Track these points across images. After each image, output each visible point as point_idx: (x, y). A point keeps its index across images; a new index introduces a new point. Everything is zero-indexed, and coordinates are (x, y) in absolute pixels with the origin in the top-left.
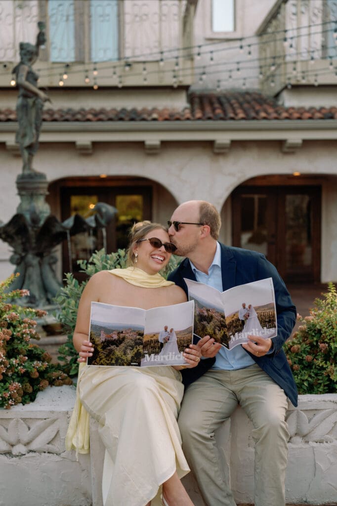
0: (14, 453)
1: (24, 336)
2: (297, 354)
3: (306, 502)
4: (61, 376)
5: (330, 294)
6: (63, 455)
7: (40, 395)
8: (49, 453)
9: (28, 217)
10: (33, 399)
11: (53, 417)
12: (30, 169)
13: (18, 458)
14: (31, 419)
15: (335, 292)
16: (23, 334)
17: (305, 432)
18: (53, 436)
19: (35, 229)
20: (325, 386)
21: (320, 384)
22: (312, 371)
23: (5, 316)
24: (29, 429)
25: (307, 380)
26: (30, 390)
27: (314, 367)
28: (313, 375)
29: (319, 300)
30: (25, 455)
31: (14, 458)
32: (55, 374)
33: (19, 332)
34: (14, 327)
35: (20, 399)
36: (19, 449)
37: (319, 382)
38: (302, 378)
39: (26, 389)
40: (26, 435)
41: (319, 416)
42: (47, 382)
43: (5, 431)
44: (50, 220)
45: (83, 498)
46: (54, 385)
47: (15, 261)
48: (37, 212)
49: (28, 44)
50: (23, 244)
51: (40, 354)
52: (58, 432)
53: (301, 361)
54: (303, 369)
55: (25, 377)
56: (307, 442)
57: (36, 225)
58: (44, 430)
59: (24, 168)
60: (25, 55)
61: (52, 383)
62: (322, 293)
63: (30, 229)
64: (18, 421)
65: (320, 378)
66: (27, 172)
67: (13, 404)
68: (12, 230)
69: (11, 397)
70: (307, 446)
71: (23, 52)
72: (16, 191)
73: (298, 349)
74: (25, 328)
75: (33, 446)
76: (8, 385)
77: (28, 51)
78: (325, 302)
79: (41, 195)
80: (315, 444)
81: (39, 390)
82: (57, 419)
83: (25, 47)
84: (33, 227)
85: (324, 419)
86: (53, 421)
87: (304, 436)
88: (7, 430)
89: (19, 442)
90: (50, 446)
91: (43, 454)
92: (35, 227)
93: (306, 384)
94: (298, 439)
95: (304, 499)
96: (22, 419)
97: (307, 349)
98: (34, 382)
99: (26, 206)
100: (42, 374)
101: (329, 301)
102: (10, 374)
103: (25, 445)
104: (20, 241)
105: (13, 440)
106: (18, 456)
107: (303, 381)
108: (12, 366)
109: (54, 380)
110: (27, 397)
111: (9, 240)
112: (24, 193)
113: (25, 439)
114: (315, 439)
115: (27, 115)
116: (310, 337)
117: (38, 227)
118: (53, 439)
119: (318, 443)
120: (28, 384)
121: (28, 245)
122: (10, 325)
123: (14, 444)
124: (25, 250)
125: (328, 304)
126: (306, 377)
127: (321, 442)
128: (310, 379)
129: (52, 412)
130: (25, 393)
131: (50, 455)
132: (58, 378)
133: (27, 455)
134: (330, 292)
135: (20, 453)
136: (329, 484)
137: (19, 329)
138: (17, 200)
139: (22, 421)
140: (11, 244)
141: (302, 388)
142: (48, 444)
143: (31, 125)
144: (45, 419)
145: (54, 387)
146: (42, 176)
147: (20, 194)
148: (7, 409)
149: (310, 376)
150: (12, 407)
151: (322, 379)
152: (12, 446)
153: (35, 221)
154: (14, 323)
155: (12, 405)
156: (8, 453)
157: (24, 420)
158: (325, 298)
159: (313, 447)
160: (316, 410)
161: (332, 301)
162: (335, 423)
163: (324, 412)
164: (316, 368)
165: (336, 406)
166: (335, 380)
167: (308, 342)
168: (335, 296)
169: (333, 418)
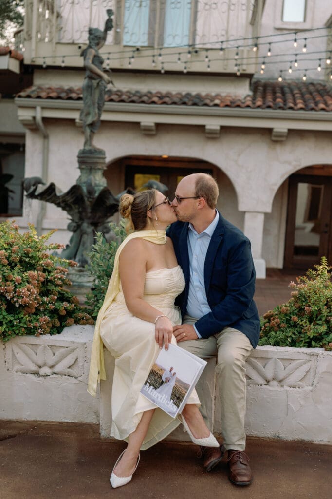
0: (41, 373)
1: (56, 279)
2: (286, 315)
3: (278, 437)
4: (85, 317)
5: (321, 267)
6: (80, 378)
7: (66, 329)
8: (69, 376)
9: (85, 189)
10: (59, 332)
11: (74, 346)
12: (91, 145)
13: (43, 378)
14: (56, 346)
15: (326, 265)
16: (55, 278)
17: (281, 377)
18: (72, 362)
19: (90, 200)
20: (305, 342)
21: (302, 341)
22: (296, 329)
23: (42, 262)
24: (54, 354)
25: (290, 336)
26: (58, 324)
27: (298, 326)
28: (297, 333)
29: (311, 271)
30: (49, 375)
31: (41, 378)
32: (80, 315)
33: (52, 276)
34: (49, 272)
35: (48, 330)
36: (45, 370)
37: (301, 339)
38: (287, 334)
39: (54, 323)
40: (51, 360)
41: (294, 364)
42: (73, 320)
43: (35, 355)
44: (105, 193)
45: (95, 416)
46: (79, 324)
47: (72, 229)
48: (93, 184)
49: (97, 30)
50: (80, 213)
51: (70, 297)
52: (76, 359)
53: (288, 321)
54: (289, 327)
55: (54, 312)
56: (282, 386)
57: (92, 197)
58: (66, 356)
59: (85, 143)
60: (93, 39)
61: (77, 322)
62: (315, 265)
63: (86, 199)
64: (45, 347)
65: (303, 336)
66: (88, 148)
67: (42, 333)
68: (70, 200)
69: (41, 327)
70: (282, 389)
71: (92, 36)
72: (77, 165)
73: (287, 311)
74: (57, 273)
75: (56, 369)
76: (39, 317)
77: (96, 36)
78: (317, 273)
79: (99, 169)
80: (289, 389)
81: (66, 326)
82: (76, 349)
83: (93, 32)
84: (88, 198)
85: (298, 368)
86: (74, 350)
87: (280, 381)
88: (36, 354)
89: (45, 364)
90: (69, 370)
91: (64, 376)
92: (90, 198)
93: (289, 340)
94: (274, 383)
95: (277, 434)
96: (49, 346)
97: (296, 312)
98: (62, 319)
99: (84, 179)
100: (70, 313)
101: (319, 272)
102: (42, 309)
103: (50, 368)
104: (77, 211)
105: (40, 362)
106: (44, 376)
107: (288, 337)
108: (44, 303)
109: (80, 319)
110: (55, 329)
111: (68, 208)
112: (83, 166)
113: (51, 363)
114: (291, 384)
116: (300, 302)
117: (93, 199)
118: (73, 365)
119: (292, 388)
120: (57, 320)
121: (84, 214)
122: (45, 270)
123: (41, 365)
124: (81, 219)
125: (319, 275)
126: (290, 334)
127: (294, 387)
128: (293, 336)
129: (73, 342)
130: (53, 327)
131: (70, 377)
132: (83, 319)
133: (51, 376)
134: (322, 264)
135: (45, 374)
136: (299, 423)
137: (52, 274)
138: (78, 173)
139: (48, 348)
140: (69, 212)
141: (285, 342)
142: (69, 368)
143: (94, 104)
144: (67, 347)
145: (79, 325)
146: (101, 152)
147: (80, 168)
148: (37, 336)
149: (294, 334)
150: (41, 336)
151: (304, 337)
152: (40, 367)
153: (91, 192)
154: (49, 268)
155: (41, 334)
156: (36, 373)
157: (51, 346)
158: (316, 270)
159: (287, 391)
160: (291, 359)
161: (322, 272)
162: (307, 372)
163: (298, 361)
164: (300, 327)
165: (308, 358)
166: (311, 337)
167: (297, 305)
168: (326, 268)
169: (306, 367)
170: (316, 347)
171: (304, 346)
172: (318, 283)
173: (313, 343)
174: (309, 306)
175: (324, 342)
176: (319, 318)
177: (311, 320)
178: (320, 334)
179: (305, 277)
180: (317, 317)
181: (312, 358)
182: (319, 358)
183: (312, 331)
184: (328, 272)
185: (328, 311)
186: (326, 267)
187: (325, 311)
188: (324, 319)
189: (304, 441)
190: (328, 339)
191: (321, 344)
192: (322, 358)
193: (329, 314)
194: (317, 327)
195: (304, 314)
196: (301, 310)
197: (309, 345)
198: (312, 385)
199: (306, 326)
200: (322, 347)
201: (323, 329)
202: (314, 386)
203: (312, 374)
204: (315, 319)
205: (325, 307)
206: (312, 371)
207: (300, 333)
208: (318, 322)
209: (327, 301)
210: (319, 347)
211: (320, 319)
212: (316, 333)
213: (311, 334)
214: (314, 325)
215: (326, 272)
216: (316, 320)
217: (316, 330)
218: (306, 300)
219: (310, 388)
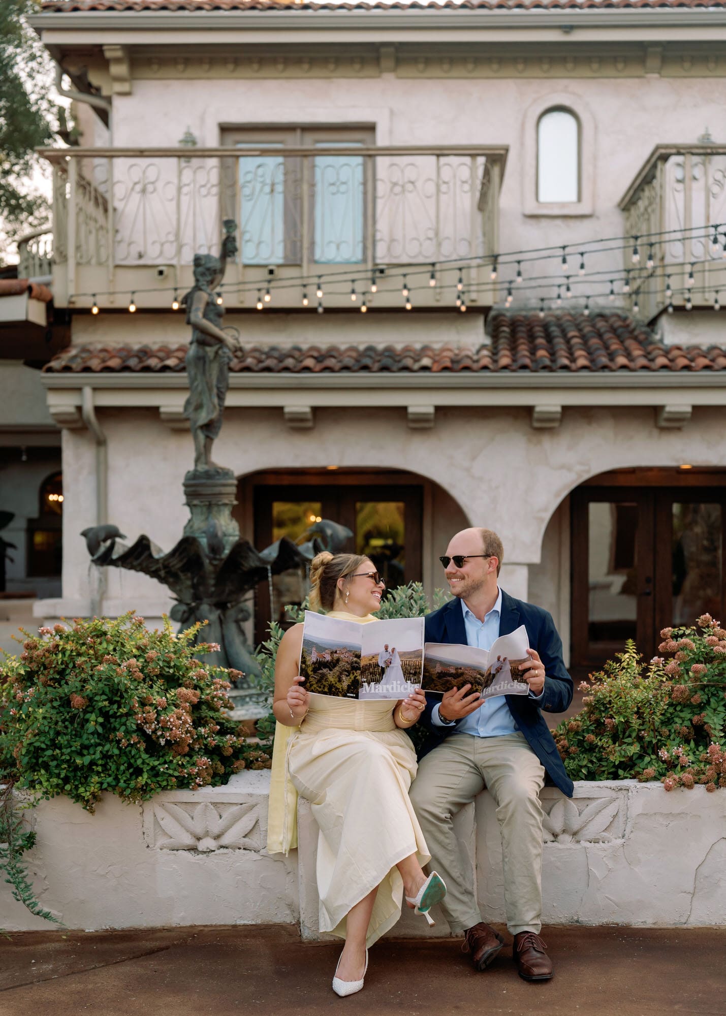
0: (200, 849)
1: (215, 700)
2: (577, 733)
3: (577, 921)
4: (261, 757)
5: (627, 656)
6: (263, 852)
7: (233, 779)
8: (244, 849)
9: (204, 541)
10: (224, 780)
11: (251, 801)
12: (207, 462)
13: (205, 855)
14: (223, 803)
15: (634, 652)
16: (213, 698)
17: (575, 827)
18: (250, 828)
19: (215, 562)
20: (609, 773)
21: (604, 771)
22: (594, 754)
23: (191, 674)
24: (221, 817)
25: (586, 766)
26: (221, 770)
27: (597, 749)
28: (595, 760)
29: (611, 663)
30: (214, 851)
31: (201, 856)
32: (253, 754)
33: (208, 695)
34: (201, 689)
35: (209, 779)
36: (207, 843)
37: (603, 769)
38: (580, 763)
39: (216, 768)
40: (216, 826)
41: (593, 805)
42: (243, 762)
43: (190, 819)
44: (240, 549)
45: (288, 912)
46: (251, 768)
47: (179, 615)
48: (220, 534)
49: (208, 257)
50: (194, 586)
51: (233, 728)
52: (257, 822)
53: (580, 743)
54: (583, 753)
55: (214, 752)
56: (578, 842)
57: (218, 557)
58: (240, 818)
59: (197, 460)
60: (203, 274)
61: (249, 766)
62: (616, 654)
63: (207, 561)
64: (206, 806)
65: (604, 764)
66: (202, 468)
67: (202, 783)
68: (176, 564)
69: (198, 774)
70: (578, 846)
71: (200, 269)
72: (183, 499)
73: (578, 726)
74: (216, 689)
75: (225, 840)
76: (195, 758)
77: (208, 269)
78: (620, 665)
79: (225, 505)
80: (588, 844)
81: (233, 773)
82: (256, 805)
83: (203, 262)
84: (211, 559)
85: (600, 811)
86: (252, 807)
87: (575, 834)
88: (192, 818)
89: (207, 834)
90: (246, 840)
91: (237, 850)
92: (215, 559)
93: (584, 771)
94: (566, 838)
95: (576, 918)
96: (212, 803)
97: (592, 728)
98: (226, 761)
99: (199, 524)
100: (238, 752)
101: (624, 664)
102: (197, 747)
103: (215, 839)
104: (189, 583)
105: (199, 831)
106: (205, 852)
107: (581, 767)
108: (200, 737)
109: (252, 762)
110: (217, 779)
111: (171, 580)
112: (196, 502)
113: (216, 830)
114: (591, 836)
115: (204, 373)
116: (597, 712)
117: (221, 560)
118: (251, 830)
119: (592, 843)
120: (219, 763)
121: (201, 589)
122: (196, 687)
123: (201, 835)
124: (197, 597)
125: (624, 668)
126: (585, 763)
127: (596, 841)
128: (590, 765)
129: (251, 795)
130: (215, 775)
131: (248, 852)
132: (257, 760)
133: (217, 852)
134: (628, 652)
135: (208, 848)
136: (608, 898)
137: (208, 692)
138: (185, 514)
139: (212, 807)
140: (172, 587)
141: (578, 776)
142: (244, 837)
143: (210, 390)
144: (241, 804)
145: (251, 771)
146: (226, 473)
147: (188, 504)
148: (193, 789)
149: (592, 762)
150: (199, 788)
151: (607, 766)
152: (199, 839)
153: (215, 549)
154: (202, 684)
155: (200, 785)
156: (193, 849)
157: (215, 804)
158: (619, 661)
159: (585, 848)
160: (589, 798)
161: (628, 664)
162: (614, 817)
163: (599, 801)
164: (600, 752)
165: (614, 794)
166: (617, 763)
167: (593, 717)
168: (634, 657)
169: (611, 810)
170: (626, 778)
171: (607, 779)
172: (623, 680)
173: (621, 772)
174: (612, 717)
175: (637, 769)
176: (627, 734)
177: (615, 739)
178: (631, 758)
179: (603, 673)
180: (624, 733)
181: (621, 795)
182: (630, 794)
183: (617, 754)
184: (638, 662)
185: (640, 721)
186: (634, 655)
187: (635, 722)
188: (634, 735)
189: (618, 925)
190: (642, 765)
191: (633, 772)
192: (634, 793)
193: (641, 727)
194: (624, 747)
195: (605, 731)
196: (599, 724)
197: (616, 777)
198: (623, 837)
199: (608, 747)
200: (634, 777)
201: (635, 749)
202: (626, 836)
203: (621, 819)
204: (621, 736)
205: (635, 716)
206: (621, 814)
207: (600, 760)
208: (626, 740)
209: (639, 708)
210: (631, 778)
211: (630, 736)
212: (624, 757)
213: (616, 759)
214: (620, 746)
215: (635, 664)
216: (623, 738)
217: (623, 752)
218: (606, 708)
219: (621, 841)
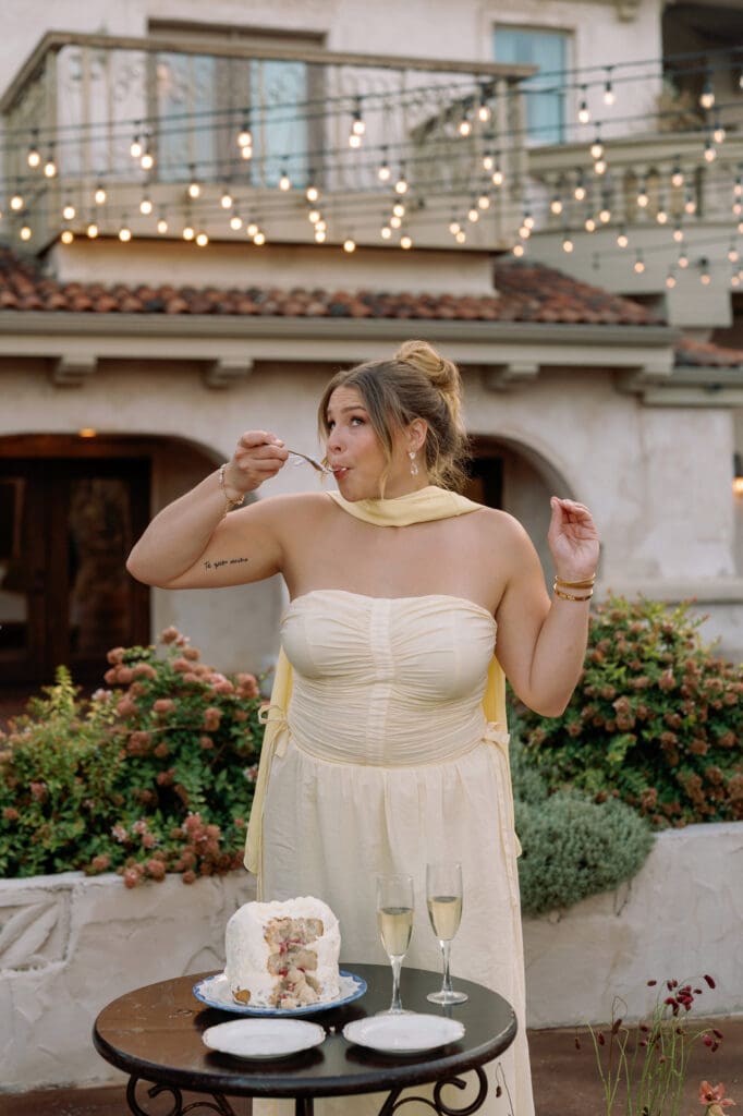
5: (58, 690)
15: (68, 685)
20: (40, 864)
21: (31, 861)
22: (17, 837)
25: (5, 855)
27: (21, 830)
28: (18, 845)
29: (37, 700)
37: (30, 857)
41: (19, 916)
62: (43, 688)
65: (33, 849)
78: (49, 704)
80: (12, 974)
85: (30, 924)
97: (12, 797)
101: (56, 702)
114: (16, 962)
116: (18, 773)
119: (19, 971)
125: (54, 708)
127: (25, 968)
128: (11, 853)
134: (59, 684)
136: (43, 1050)
149: (12, 847)
151: (35, 853)
158: (47, 697)
159: (9, 980)
161: (61, 702)
162: (52, 930)
164: (24, 832)
165: (50, 898)
166: (53, 850)
167: (13, 781)
168: (68, 692)
169: (45, 921)
170: (66, 870)
171: (38, 873)
172: (56, 727)
173: (58, 863)
174: (41, 781)
175: (82, 857)
176: (65, 804)
177: (46, 811)
178: (72, 842)
179: (26, 718)
180: (60, 802)
181: (60, 897)
182: (74, 895)
183: (53, 837)
184: (76, 699)
185: (84, 787)
186: (70, 689)
187: (78, 789)
188: (76, 806)
189: (56, 1086)
190: (89, 850)
191: (76, 862)
192: (81, 894)
193: (87, 795)
194: (63, 825)
195: (30, 801)
196: (22, 792)
197: (49, 868)
198: (64, 957)
199: (39, 827)
200: (78, 868)
201: (77, 829)
202: (69, 958)
203: (60, 933)
204: (55, 808)
205: (78, 781)
206: (60, 926)
207: (26, 844)
208: (66, 815)
209: (81, 767)
210: (72, 870)
211: (69, 808)
212: (63, 840)
213: (51, 844)
214: (56, 823)
215: (70, 701)
216: (58, 812)
217: (61, 834)
218: (31, 767)
219: (60, 965)
